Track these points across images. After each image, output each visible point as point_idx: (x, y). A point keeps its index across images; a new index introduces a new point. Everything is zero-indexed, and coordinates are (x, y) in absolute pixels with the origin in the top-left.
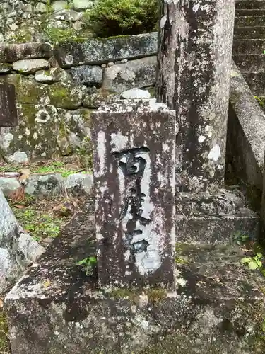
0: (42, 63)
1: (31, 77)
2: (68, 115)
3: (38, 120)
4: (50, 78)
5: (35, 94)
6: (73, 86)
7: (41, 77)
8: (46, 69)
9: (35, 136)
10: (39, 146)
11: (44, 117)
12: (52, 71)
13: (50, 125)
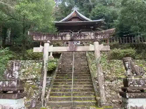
0: (31, 81)
1: (29, 83)
2: (34, 90)
3: (29, 91)
4: (32, 84)
5: (29, 87)
6: (36, 85)
7: (30, 83)
8: (32, 82)
9: (28, 94)
10: (28, 96)
11: (30, 91)
12: (33, 82)
13: (31, 92)
